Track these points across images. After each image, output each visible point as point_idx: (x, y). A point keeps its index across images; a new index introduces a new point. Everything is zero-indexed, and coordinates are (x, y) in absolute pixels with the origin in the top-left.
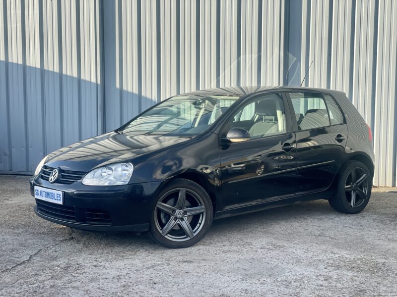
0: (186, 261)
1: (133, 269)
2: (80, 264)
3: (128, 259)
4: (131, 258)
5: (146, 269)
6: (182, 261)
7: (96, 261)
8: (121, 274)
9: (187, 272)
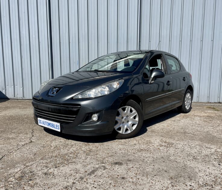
0: (116, 163)
1: (78, 176)
2: (33, 171)
3: (72, 162)
4: (74, 162)
5: (89, 176)
6: (114, 163)
7: (47, 167)
8: (68, 184)
9: (123, 178)
